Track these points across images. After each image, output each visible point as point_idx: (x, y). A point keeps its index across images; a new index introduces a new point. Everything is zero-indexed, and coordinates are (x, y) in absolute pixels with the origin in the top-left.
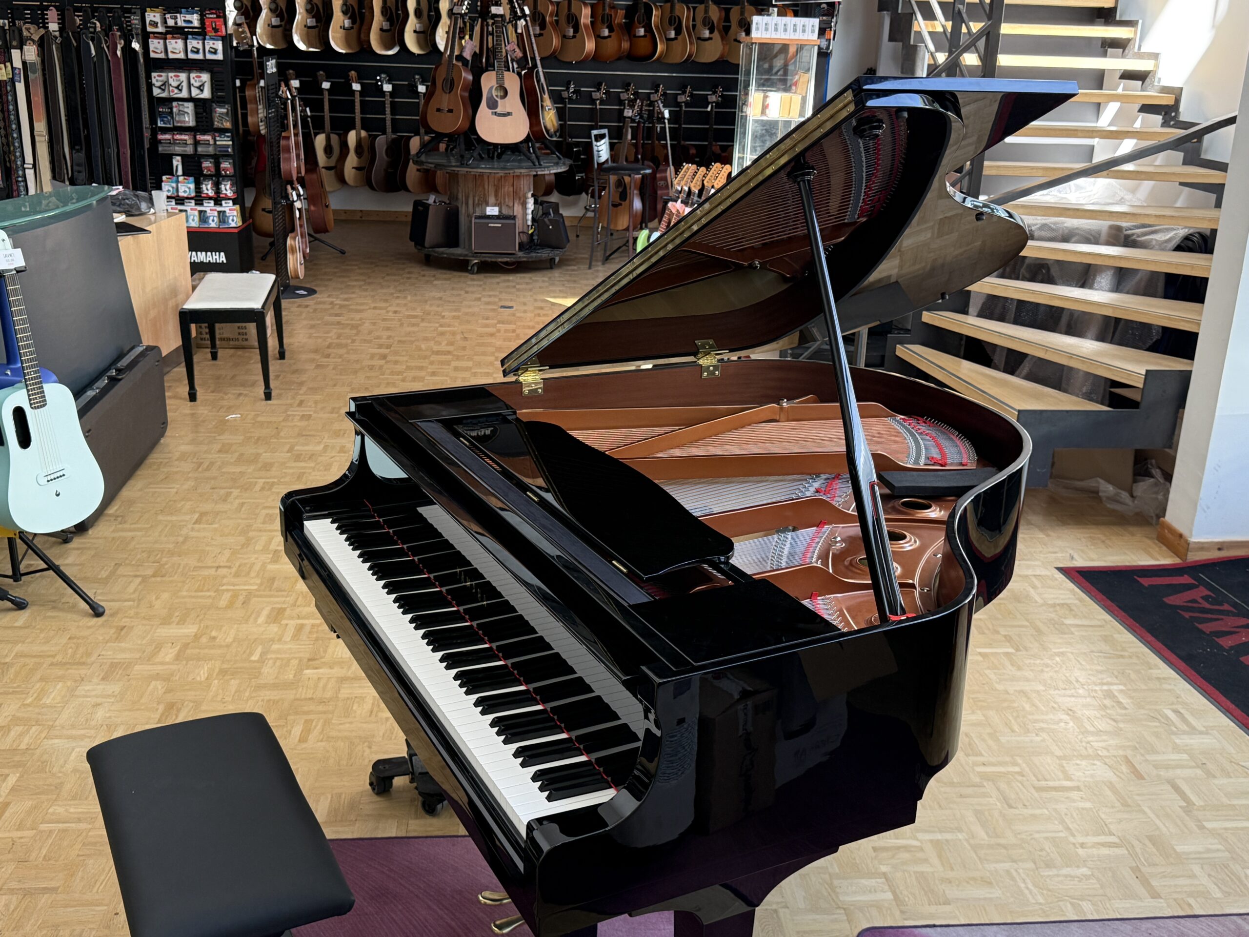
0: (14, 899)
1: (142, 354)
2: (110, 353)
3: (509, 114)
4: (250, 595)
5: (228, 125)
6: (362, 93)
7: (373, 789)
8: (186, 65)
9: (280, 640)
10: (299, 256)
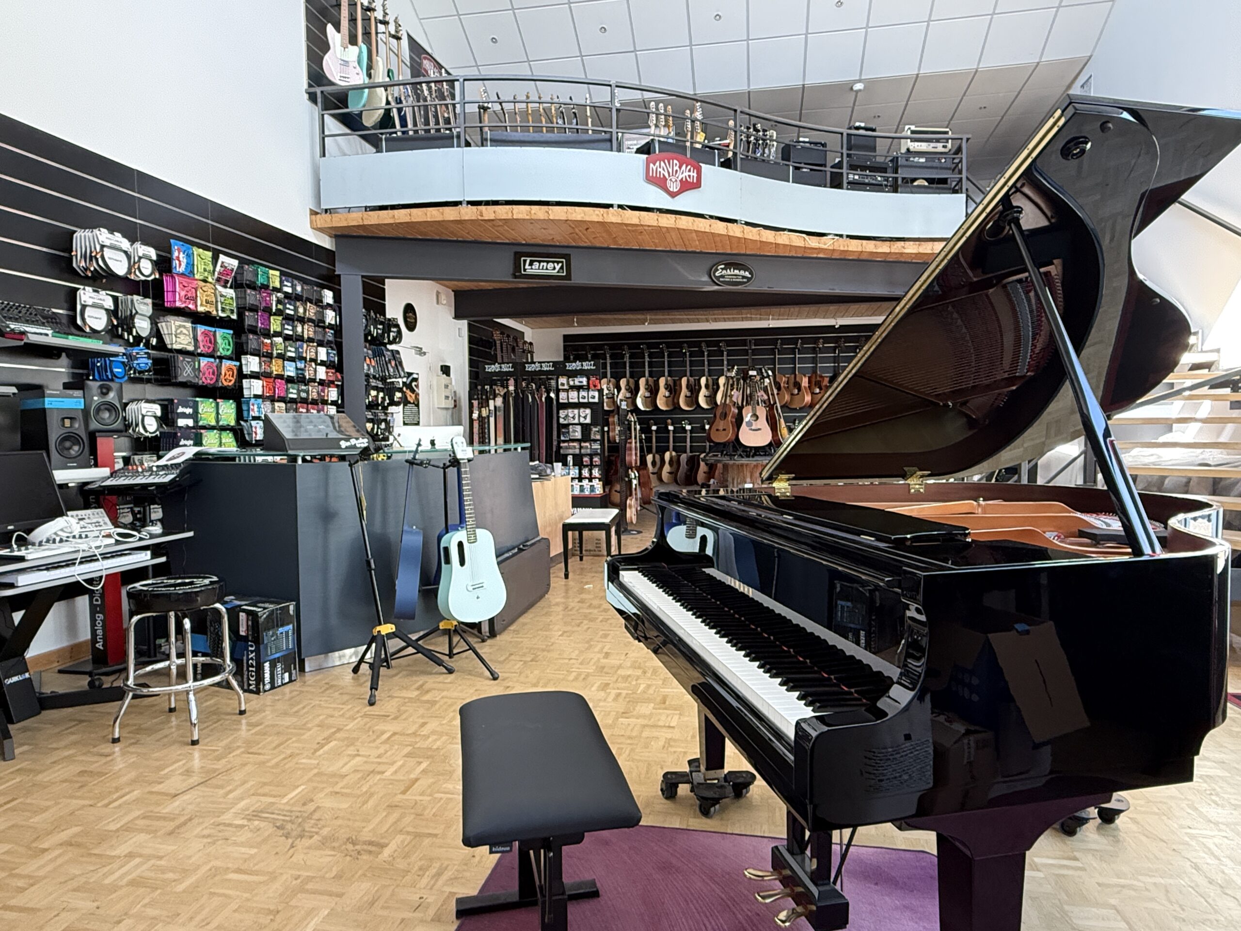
0: (409, 838)
1: (539, 541)
2: (521, 539)
3: (759, 429)
4: (588, 675)
5: (598, 437)
6: (674, 432)
7: (663, 794)
8: (578, 405)
9: (605, 700)
10: (634, 510)
